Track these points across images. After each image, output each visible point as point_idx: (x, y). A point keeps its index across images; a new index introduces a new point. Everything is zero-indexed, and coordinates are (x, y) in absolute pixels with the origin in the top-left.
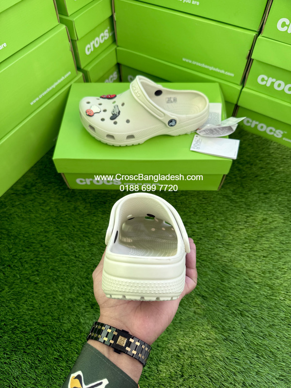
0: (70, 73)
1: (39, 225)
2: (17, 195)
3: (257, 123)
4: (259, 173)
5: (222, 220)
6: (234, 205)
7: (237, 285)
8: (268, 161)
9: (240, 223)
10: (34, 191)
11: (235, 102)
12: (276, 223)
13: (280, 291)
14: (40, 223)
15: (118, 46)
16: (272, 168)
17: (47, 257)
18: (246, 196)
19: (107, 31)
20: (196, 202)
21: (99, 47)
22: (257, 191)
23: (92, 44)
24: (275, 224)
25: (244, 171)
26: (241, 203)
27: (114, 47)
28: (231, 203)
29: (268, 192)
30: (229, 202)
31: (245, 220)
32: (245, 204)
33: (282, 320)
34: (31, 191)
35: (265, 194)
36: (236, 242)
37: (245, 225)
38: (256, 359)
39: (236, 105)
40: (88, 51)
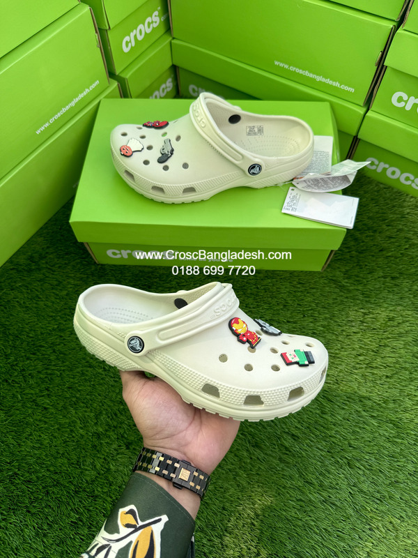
1: (51, 319)
2: (18, 271)
3: (387, 166)
4: (386, 245)
5: (326, 318)
6: (345, 296)
7: (344, 418)
8: (401, 227)
9: (354, 324)
10: (44, 266)
11: (354, 134)
12: (408, 324)
13: (409, 431)
14: (51, 316)
15: (174, 38)
16: (405, 238)
17: (62, 368)
18: (365, 281)
19: (156, 13)
20: (287, 290)
21: (144, 40)
22: (381, 274)
23: (132, 35)
24: (406, 327)
25: (363, 242)
26: (357, 293)
27: (171, 38)
28: (341, 291)
29: (398, 275)
30: (337, 290)
31: (362, 319)
32: (363, 294)
33: (410, 475)
34: (39, 265)
35: (393, 278)
36: (346, 353)
37: (361, 327)
38: (369, 532)
39: (354, 137)
40: (127, 46)
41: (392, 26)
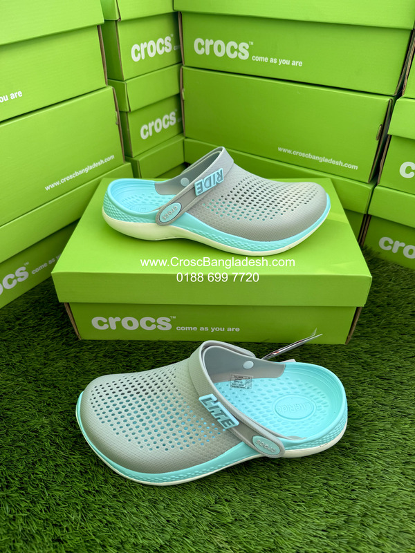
0: (112, 157)
3: (403, 244)
11: (364, 212)
15: (186, 138)
19: (173, 113)
21: (160, 132)
23: (151, 125)
27: (183, 138)
39: (365, 215)
40: (145, 134)
41: (388, 99)
